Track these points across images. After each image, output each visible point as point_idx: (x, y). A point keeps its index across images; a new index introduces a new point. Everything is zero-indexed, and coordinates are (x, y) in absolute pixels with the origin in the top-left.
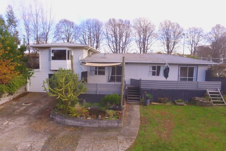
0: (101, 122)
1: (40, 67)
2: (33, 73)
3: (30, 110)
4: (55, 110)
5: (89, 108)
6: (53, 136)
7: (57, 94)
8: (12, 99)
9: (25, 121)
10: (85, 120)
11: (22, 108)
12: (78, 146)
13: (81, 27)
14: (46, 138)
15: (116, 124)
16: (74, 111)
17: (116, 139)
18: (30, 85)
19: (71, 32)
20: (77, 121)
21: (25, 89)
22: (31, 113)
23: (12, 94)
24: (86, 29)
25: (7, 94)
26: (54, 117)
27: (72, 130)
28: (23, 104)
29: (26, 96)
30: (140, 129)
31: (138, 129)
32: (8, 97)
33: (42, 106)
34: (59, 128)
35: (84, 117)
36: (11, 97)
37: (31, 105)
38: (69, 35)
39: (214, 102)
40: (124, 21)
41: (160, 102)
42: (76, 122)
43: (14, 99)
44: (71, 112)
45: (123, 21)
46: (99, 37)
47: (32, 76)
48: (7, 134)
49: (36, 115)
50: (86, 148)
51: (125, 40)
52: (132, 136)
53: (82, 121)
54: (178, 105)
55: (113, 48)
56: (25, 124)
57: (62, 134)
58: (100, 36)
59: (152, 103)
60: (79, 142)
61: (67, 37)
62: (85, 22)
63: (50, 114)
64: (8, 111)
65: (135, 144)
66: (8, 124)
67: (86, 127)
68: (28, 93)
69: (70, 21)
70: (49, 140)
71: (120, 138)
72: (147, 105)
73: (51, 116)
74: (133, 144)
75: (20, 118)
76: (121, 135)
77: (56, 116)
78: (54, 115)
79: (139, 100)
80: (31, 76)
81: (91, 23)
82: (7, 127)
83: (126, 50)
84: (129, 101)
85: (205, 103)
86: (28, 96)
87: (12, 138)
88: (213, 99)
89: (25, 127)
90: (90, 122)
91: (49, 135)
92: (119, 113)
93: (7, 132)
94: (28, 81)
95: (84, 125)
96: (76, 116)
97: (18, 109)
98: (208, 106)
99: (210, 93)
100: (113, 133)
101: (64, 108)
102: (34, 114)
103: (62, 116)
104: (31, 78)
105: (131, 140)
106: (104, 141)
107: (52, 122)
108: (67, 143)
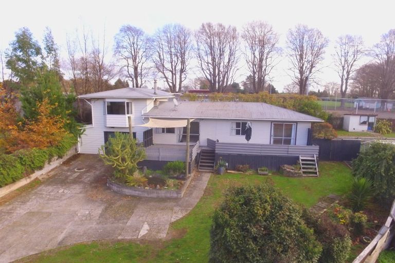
0: (160, 192)
1: (93, 122)
2: (84, 130)
3: (85, 177)
4: (112, 179)
5: (151, 176)
6: (109, 205)
7: (113, 162)
8: (61, 163)
9: (81, 190)
10: (143, 189)
11: (76, 175)
12: (134, 214)
13: (154, 38)
14: (103, 207)
15: (175, 195)
16: (131, 180)
17: (172, 209)
18: (81, 145)
19: (139, 47)
20: (135, 190)
21: (76, 149)
22: (86, 181)
23: (61, 158)
24: (163, 43)
25: (56, 158)
26: (111, 186)
27: (129, 199)
28: (76, 170)
29: (78, 159)
30: (200, 201)
31: (198, 200)
32: (58, 161)
33: (98, 173)
34: (116, 198)
35: (142, 187)
36: (61, 161)
37: (85, 171)
38: (136, 52)
39: (304, 172)
40: (227, 27)
41: (239, 170)
42: (134, 192)
43: (64, 163)
44: (128, 181)
45: (224, 28)
46: (184, 54)
47: (84, 133)
48: (65, 202)
49: (91, 183)
50: (141, 216)
51: (228, 61)
52: (189, 207)
53: (139, 191)
54: (260, 175)
55: (209, 72)
56: (81, 193)
57: (119, 203)
58: (187, 53)
59: (228, 171)
60: (135, 211)
61: (133, 55)
62: (161, 29)
63: (107, 183)
64: (60, 177)
65: (189, 214)
66: (63, 192)
67: (144, 197)
68: (79, 154)
69: (138, 28)
70: (106, 209)
71: (176, 209)
72: (220, 174)
73: (108, 185)
74: (187, 214)
75: (75, 186)
76: (178, 205)
77: (113, 185)
78: (111, 184)
79: (212, 167)
80: (82, 133)
81: (172, 30)
82: (64, 195)
83: (230, 76)
84: (201, 168)
85: (292, 173)
86: (80, 159)
87: (71, 205)
88: (303, 168)
89: (81, 195)
90: (148, 192)
91: (105, 205)
92: (181, 183)
93: (64, 200)
94: (79, 140)
95: (142, 195)
96: (134, 185)
97: (71, 175)
98: (295, 177)
99: (302, 160)
100: (171, 204)
101: (122, 176)
102: (89, 182)
103: (119, 184)
104: (81, 136)
105: (187, 210)
106: (159, 211)
107: (109, 191)
108: (123, 212)
